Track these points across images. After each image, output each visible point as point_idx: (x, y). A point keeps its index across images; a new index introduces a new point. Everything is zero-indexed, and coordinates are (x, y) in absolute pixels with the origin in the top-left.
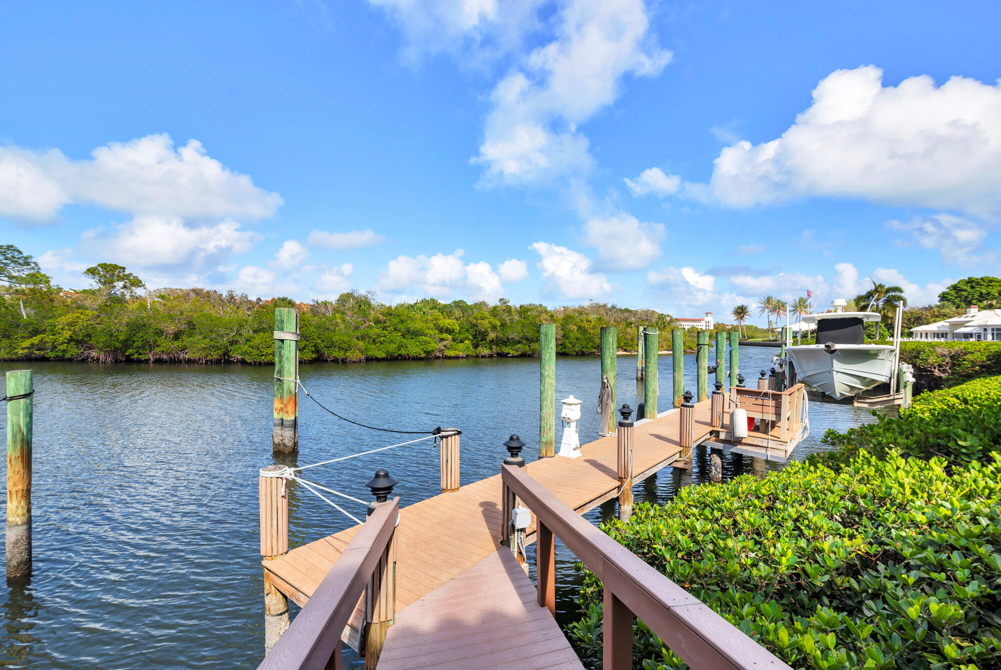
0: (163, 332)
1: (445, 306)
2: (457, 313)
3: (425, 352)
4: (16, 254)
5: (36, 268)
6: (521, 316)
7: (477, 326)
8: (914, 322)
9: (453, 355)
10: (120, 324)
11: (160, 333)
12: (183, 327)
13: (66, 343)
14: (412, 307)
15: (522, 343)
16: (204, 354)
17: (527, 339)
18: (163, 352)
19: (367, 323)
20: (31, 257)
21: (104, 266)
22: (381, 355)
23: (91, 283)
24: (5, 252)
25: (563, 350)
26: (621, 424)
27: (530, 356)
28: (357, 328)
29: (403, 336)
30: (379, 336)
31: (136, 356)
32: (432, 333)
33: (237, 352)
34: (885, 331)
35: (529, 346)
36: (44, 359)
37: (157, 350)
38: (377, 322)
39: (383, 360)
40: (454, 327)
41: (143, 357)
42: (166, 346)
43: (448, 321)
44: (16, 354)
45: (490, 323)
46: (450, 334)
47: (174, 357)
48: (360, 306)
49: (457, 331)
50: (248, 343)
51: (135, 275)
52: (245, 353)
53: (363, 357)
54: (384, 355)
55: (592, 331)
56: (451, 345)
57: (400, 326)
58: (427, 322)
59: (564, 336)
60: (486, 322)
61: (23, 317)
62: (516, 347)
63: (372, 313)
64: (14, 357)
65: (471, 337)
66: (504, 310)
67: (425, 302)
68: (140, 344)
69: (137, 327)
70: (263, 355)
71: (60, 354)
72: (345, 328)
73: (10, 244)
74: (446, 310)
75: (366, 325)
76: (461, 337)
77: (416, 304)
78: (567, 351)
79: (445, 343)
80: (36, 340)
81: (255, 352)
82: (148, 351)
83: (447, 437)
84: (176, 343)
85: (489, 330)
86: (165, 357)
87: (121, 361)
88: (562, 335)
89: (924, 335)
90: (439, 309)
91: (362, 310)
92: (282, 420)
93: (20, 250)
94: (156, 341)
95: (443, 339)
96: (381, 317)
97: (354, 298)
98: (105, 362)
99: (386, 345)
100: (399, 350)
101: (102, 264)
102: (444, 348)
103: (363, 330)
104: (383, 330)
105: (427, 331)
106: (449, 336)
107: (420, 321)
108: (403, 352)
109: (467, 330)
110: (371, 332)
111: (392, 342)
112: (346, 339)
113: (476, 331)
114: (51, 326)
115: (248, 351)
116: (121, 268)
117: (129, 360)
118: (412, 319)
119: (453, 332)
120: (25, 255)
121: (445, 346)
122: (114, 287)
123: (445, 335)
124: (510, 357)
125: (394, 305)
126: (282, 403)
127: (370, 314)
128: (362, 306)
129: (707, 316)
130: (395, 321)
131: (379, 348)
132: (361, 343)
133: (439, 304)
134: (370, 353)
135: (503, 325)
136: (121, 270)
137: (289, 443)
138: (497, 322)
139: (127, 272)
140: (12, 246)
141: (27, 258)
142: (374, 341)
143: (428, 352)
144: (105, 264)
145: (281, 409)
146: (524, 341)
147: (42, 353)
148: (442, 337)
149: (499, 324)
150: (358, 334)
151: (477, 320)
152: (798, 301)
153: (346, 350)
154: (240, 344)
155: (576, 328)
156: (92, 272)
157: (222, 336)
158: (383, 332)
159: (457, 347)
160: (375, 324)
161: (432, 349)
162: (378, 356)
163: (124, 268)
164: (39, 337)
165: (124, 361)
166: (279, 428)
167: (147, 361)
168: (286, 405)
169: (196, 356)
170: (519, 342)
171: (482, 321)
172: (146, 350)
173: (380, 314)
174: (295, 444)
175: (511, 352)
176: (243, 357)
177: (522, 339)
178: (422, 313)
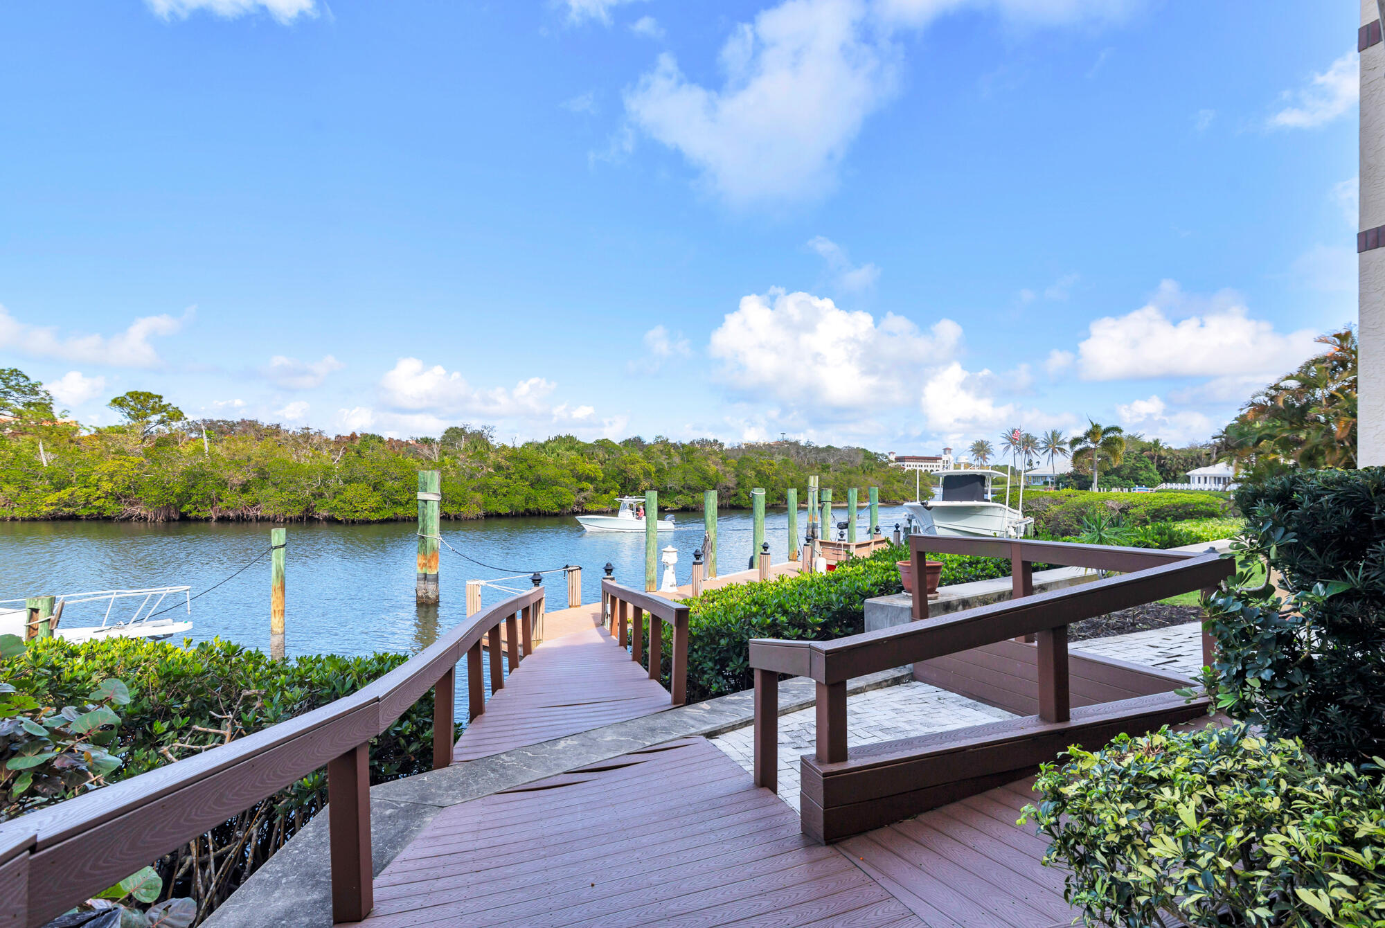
0: (226, 484)
1: (586, 446)
2: (601, 455)
3: (559, 505)
4: (21, 380)
5: (47, 398)
6: (682, 459)
7: (625, 472)
8: (1192, 463)
9: (595, 509)
10: (174, 472)
11: (223, 484)
12: (252, 476)
13: (103, 497)
14: (543, 446)
15: (683, 493)
16: (282, 510)
17: (689, 488)
18: (228, 508)
19: (485, 469)
20: (41, 384)
21: (135, 396)
22: (504, 510)
23: (118, 418)
24: (7, 378)
25: (737, 502)
26: (694, 563)
27: (694, 510)
28: (471, 477)
29: (532, 486)
30: (501, 486)
31: (194, 513)
32: (566, 480)
33: (324, 508)
34: (1156, 475)
35: (693, 497)
36: (74, 518)
37: (221, 505)
38: (498, 468)
39: (507, 516)
40: (597, 474)
41: (203, 515)
42: (232, 502)
43: (589, 466)
44: (38, 512)
45: (643, 468)
46: (591, 483)
47: (243, 514)
48: (476, 447)
49: (601, 479)
50: (338, 497)
51: (174, 405)
52: (335, 509)
53: (481, 513)
54: (508, 511)
55: (774, 478)
56: (593, 497)
57: (528, 474)
58: (561, 467)
59: (739, 484)
60: (637, 467)
61: (42, 464)
62: (676, 499)
63: (492, 456)
64: (37, 515)
65: (618, 486)
66: (661, 451)
67: (559, 440)
68: (200, 498)
69: (194, 477)
70: (357, 511)
71: (95, 511)
72: (458, 475)
73: (13, 368)
74: (587, 451)
75: (484, 471)
76: (604, 486)
77: (547, 443)
78: (743, 503)
79: (584, 494)
80: (64, 494)
81: (347, 507)
82: (209, 507)
83: (572, 571)
84: (245, 497)
85: (642, 476)
86: (231, 514)
87: (174, 520)
88: (736, 482)
89: (1202, 480)
90: (578, 451)
91: (479, 452)
92: (425, 574)
93: (26, 374)
94: (220, 494)
95: (582, 490)
96: (504, 463)
97: (467, 436)
98: (154, 522)
99: (510, 497)
100: (527, 503)
101: (133, 393)
102: (584, 501)
103: (480, 478)
104: (506, 478)
105: (562, 479)
106: (590, 485)
107: (553, 467)
108: (531, 506)
109: (614, 478)
110: (491, 482)
111: (517, 493)
112: (459, 490)
113: (625, 478)
114: (84, 476)
115: (339, 507)
116: (157, 396)
117: (184, 518)
118: (543, 464)
119: (596, 479)
120: (33, 381)
121: (585, 498)
122: (149, 423)
123: (585, 484)
124: (668, 511)
125: (519, 444)
126: (425, 559)
127: (488, 457)
128: (479, 448)
129: (945, 454)
130: (522, 466)
131: (501, 502)
132: (479, 496)
133: (579, 442)
134: (490, 508)
135: (659, 471)
136: (157, 400)
137: (432, 595)
138: (651, 467)
139: (165, 402)
140: (16, 370)
141: (35, 386)
142: (495, 492)
143: (563, 506)
144: (136, 393)
145: (425, 565)
146: (686, 491)
147: (72, 510)
148: (580, 486)
149: (653, 469)
150: (475, 484)
151: (626, 464)
152: (1050, 436)
153: (461, 504)
154: (325, 498)
155: (753, 473)
156: (119, 402)
157: (304, 488)
158: (505, 481)
159: (599, 499)
160: (495, 471)
161: (567, 502)
162: (500, 511)
163: (161, 397)
164: (69, 490)
165: (179, 520)
166: (423, 582)
167: (208, 520)
168: (429, 561)
169: (270, 513)
170: (680, 493)
171: (632, 466)
172: (206, 506)
173: (502, 458)
174: (438, 597)
175: (670, 505)
176: (331, 514)
177: (684, 488)
178: (555, 454)
